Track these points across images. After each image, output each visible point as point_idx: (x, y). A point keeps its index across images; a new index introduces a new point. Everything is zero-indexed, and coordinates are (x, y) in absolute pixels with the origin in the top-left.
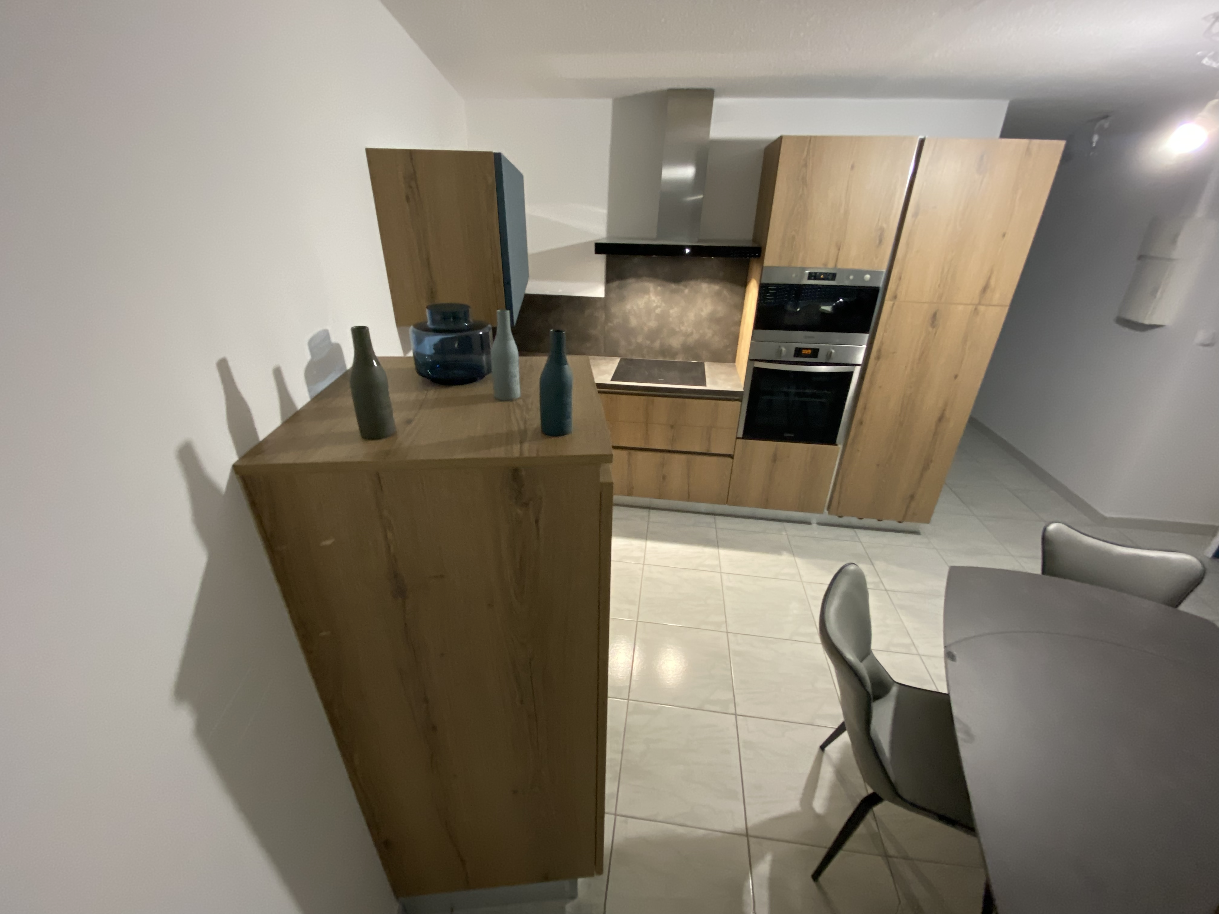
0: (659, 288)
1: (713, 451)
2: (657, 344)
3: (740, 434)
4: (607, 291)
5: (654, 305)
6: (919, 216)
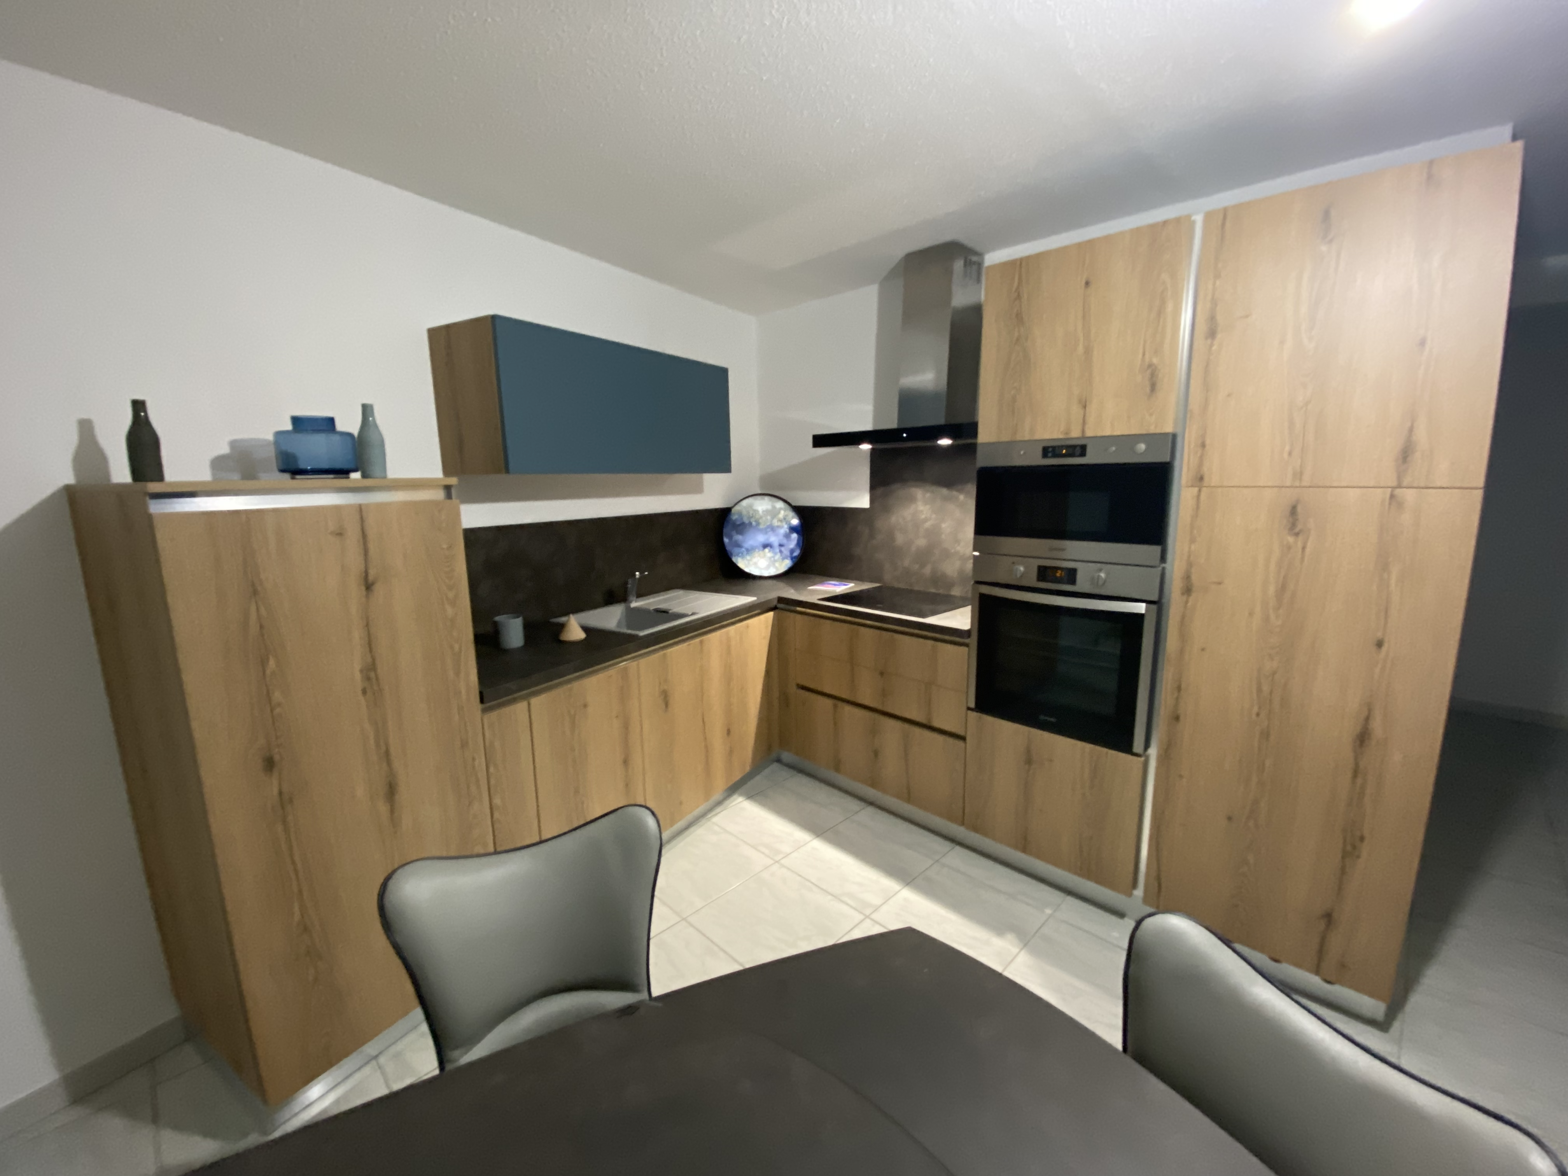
0: (928, 495)
1: (936, 724)
2: (927, 570)
3: (972, 705)
4: (872, 501)
5: (923, 517)
6: (1219, 336)
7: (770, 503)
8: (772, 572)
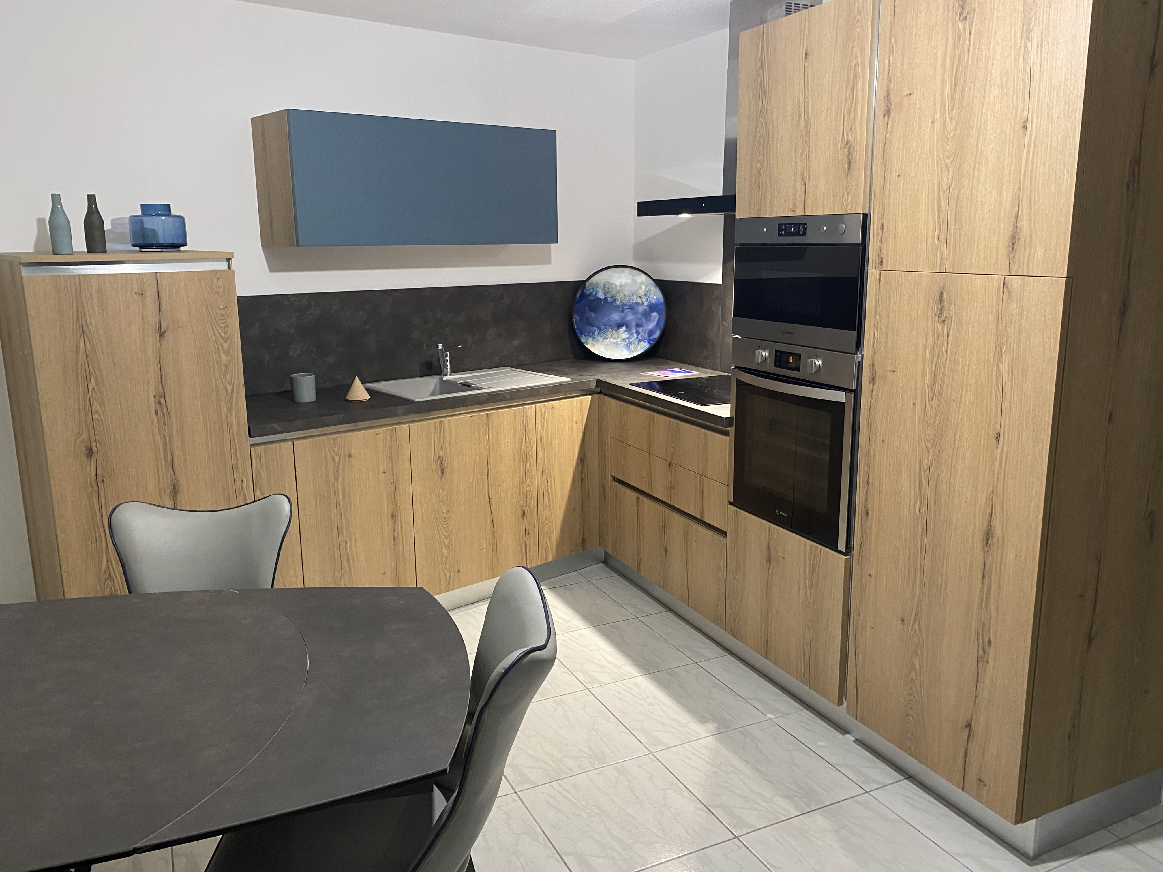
3: (731, 498)
4: (724, 275)
6: (892, 114)
7: (630, 276)
8: (626, 355)
